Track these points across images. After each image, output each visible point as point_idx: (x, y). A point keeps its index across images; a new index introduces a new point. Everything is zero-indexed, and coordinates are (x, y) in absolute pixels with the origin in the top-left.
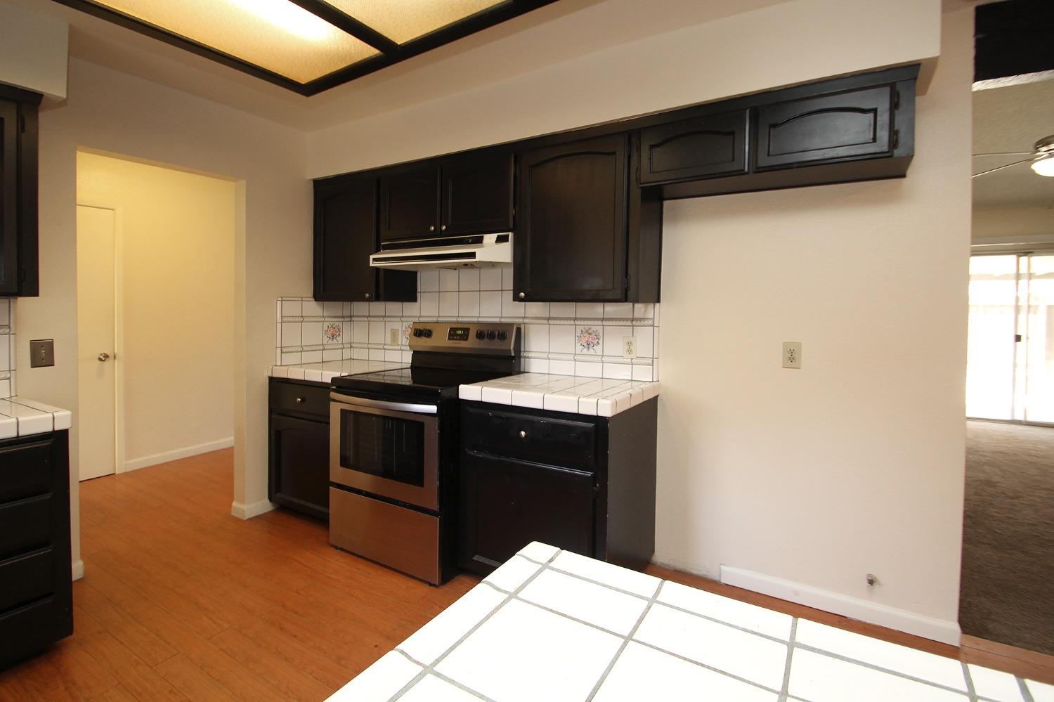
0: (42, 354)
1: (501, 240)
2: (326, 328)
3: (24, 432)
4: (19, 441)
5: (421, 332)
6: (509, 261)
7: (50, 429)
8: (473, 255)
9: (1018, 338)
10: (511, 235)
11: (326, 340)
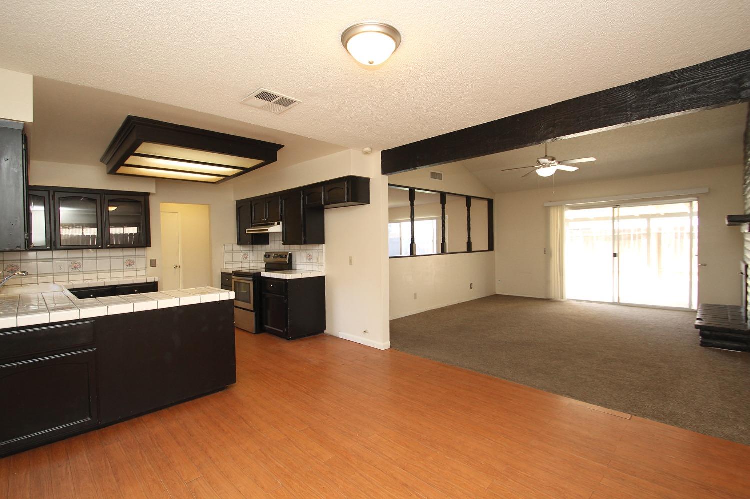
0: (153, 263)
1: (279, 224)
2: (242, 255)
3: (148, 281)
4: (147, 283)
5: (267, 256)
6: (280, 231)
7: (153, 281)
8: (267, 230)
9: (615, 255)
10: (281, 223)
11: (243, 259)
